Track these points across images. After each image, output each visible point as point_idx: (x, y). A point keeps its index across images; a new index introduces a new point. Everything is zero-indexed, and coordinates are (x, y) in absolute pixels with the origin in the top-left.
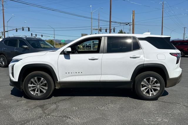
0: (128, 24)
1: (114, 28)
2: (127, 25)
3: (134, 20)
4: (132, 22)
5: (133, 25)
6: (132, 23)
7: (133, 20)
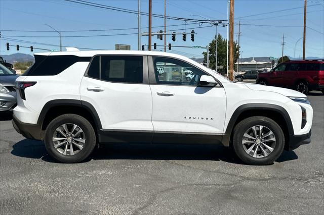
0: (220, 22)
1: (193, 32)
2: (216, 24)
3: (233, 14)
4: (228, 18)
5: (232, 25)
6: (228, 22)
7: (231, 15)
